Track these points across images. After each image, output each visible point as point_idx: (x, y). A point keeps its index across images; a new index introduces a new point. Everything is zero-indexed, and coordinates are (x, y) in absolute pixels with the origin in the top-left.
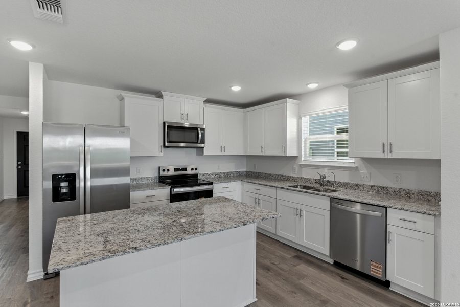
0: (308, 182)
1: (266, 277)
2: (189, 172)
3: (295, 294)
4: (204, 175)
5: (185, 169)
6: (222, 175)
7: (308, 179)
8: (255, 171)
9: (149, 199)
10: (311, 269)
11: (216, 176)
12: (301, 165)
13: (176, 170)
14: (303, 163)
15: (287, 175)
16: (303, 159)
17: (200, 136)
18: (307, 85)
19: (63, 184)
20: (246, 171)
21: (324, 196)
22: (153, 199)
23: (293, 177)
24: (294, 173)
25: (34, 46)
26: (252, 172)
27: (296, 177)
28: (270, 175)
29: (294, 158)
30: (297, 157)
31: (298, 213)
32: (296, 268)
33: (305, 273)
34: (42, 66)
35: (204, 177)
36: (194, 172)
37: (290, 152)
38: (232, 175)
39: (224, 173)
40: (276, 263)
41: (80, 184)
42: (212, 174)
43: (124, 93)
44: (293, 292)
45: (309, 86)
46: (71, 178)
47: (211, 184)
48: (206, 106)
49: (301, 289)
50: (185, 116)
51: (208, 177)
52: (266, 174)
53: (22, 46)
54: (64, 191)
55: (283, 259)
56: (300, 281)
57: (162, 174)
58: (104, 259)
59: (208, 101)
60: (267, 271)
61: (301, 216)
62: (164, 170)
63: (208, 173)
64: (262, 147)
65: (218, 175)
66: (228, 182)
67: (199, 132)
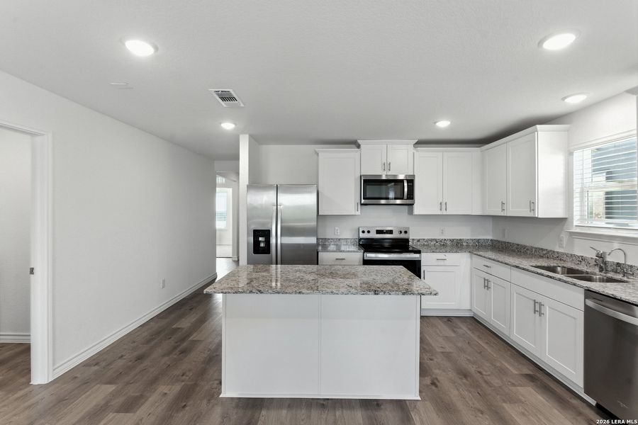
0: (583, 262)
1: (454, 383)
2: (395, 235)
3: (482, 414)
4: (419, 241)
5: (391, 232)
6: (448, 243)
7: (583, 259)
8: (504, 240)
9: (338, 262)
10: (540, 397)
12: (572, 234)
13: (379, 232)
14: (578, 230)
15: (549, 248)
16: (575, 223)
17: (406, 189)
18: (564, 99)
19: (261, 239)
20: (491, 240)
21: (574, 285)
22: (343, 262)
23: (558, 252)
24: (561, 246)
25: (235, 124)
26: (499, 242)
27: (563, 254)
28: (524, 247)
29: (560, 222)
30: (566, 219)
31: (538, 309)
32: (513, 389)
33: (523, 399)
34: (247, 136)
35: (419, 243)
36: (403, 236)
37: (545, 210)
38: (465, 244)
39: (452, 241)
40: (484, 373)
41: (273, 241)
42: (432, 240)
43: (318, 148)
44: (479, 410)
45: (567, 100)
46: (267, 233)
47: (419, 252)
48: (417, 151)
49: (497, 413)
50: (387, 166)
51: (426, 244)
52: (518, 245)
53: (228, 126)
54: (262, 245)
55: (502, 372)
56: (504, 405)
57: (362, 235)
58: (236, 293)
59: (420, 143)
60: (462, 377)
61: (541, 314)
62: (363, 232)
63: (426, 238)
64: (503, 204)
65: (441, 241)
66: (446, 252)
67: (406, 184)
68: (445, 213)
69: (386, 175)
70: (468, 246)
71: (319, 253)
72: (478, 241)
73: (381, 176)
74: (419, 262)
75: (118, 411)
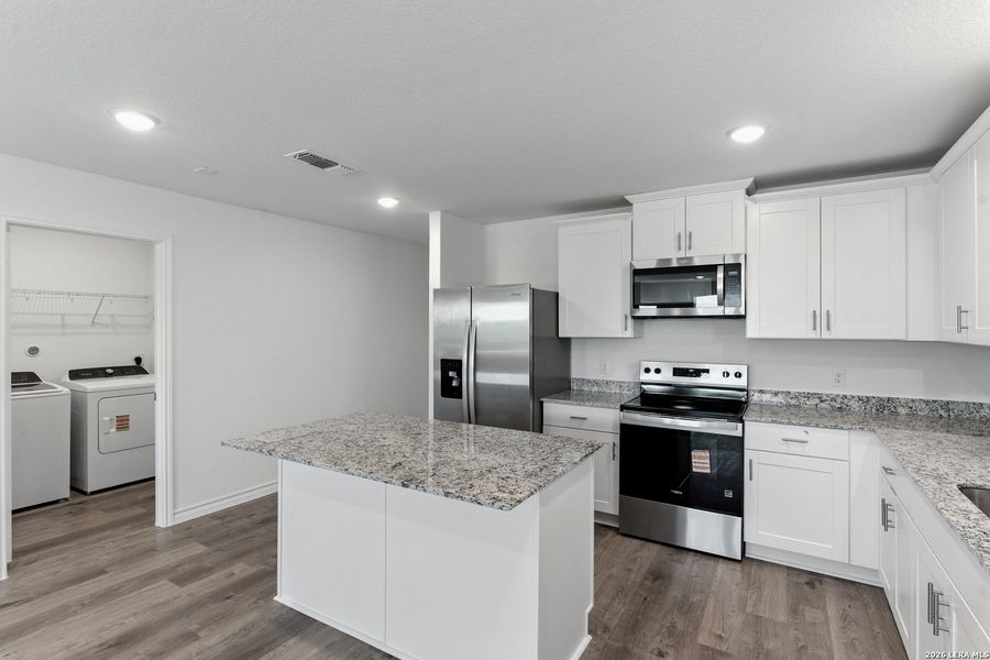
6: (854, 405)
9: (576, 423)
11: (823, 405)
13: (678, 372)
17: (719, 287)
19: (451, 374)
22: (584, 425)
38: (902, 411)
39: (864, 401)
41: (464, 378)
42: (809, 396)
46: (457, 366)
48: (755, 202)
50: (686, 239)
51: (793, 402)
53: (388, 203)
54: (455, 384)
57: (644, 377)
59: (758, 186)
62: (647, 370)
63: (793, 390)
64: (960, 311)
65: (834, 400)
66: (808, 425)
67: (720, 275)
68: (826, 335)
69: (679, 259)
70: (913, 414)
71: (545, 404)
72: (947, 405)
73: (669, 260)
74: (741, 440)
75: (172, 581)
